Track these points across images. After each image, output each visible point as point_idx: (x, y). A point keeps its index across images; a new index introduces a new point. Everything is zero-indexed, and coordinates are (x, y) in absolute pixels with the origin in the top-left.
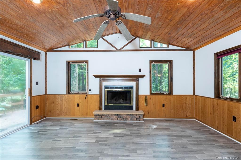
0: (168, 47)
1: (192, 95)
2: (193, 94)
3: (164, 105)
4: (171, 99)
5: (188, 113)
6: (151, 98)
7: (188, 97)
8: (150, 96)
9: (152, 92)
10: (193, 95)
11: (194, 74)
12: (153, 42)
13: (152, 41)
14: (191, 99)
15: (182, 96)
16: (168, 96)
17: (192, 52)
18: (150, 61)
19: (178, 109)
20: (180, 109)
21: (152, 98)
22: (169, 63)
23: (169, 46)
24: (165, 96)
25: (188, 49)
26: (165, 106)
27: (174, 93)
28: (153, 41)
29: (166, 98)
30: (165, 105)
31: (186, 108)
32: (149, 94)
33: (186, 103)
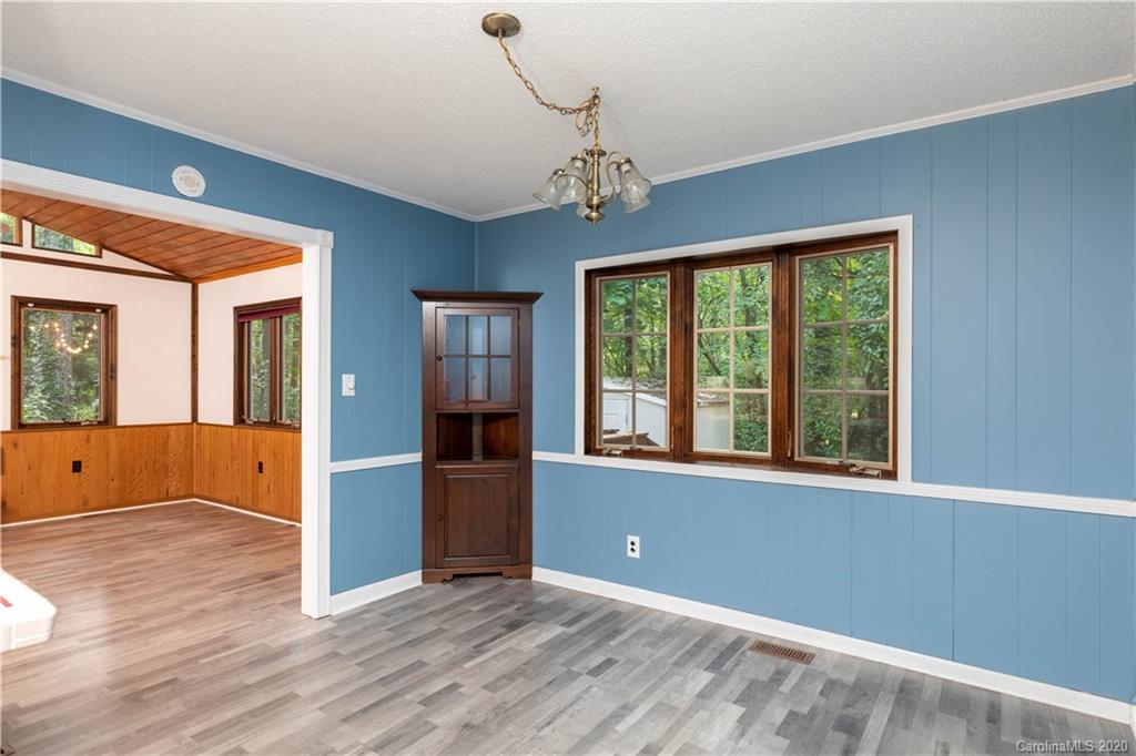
0: (100, 257)
1: (188, 424)
2: (190, 421)
3: (77, 467)
4: (108, 441)
5: (175, 483)
6: (16, 445)
7: (172, 430)
8: (14, 435)
9: (25, 418)
10: (192, 423)
11: (194, 357)
12: (27, 225)
13: (24, 222)
14: (182, 435)
15: (154, 429)
16: (96, 434)
17: (190, 285)
18: (12, 296)
19: (138, 471)
20: (146, 474)
21: (21, 445)
22: (102, 312)
23: (101, 252)
24: (82, 433)
25: (177, 275)
26: (83, 469)
27: (123, 419)
28: (30, 224)
29: (88, 440)
30: (83, 465)
31: (166, 468)
32: (9, 429)
33: (166, 452)
